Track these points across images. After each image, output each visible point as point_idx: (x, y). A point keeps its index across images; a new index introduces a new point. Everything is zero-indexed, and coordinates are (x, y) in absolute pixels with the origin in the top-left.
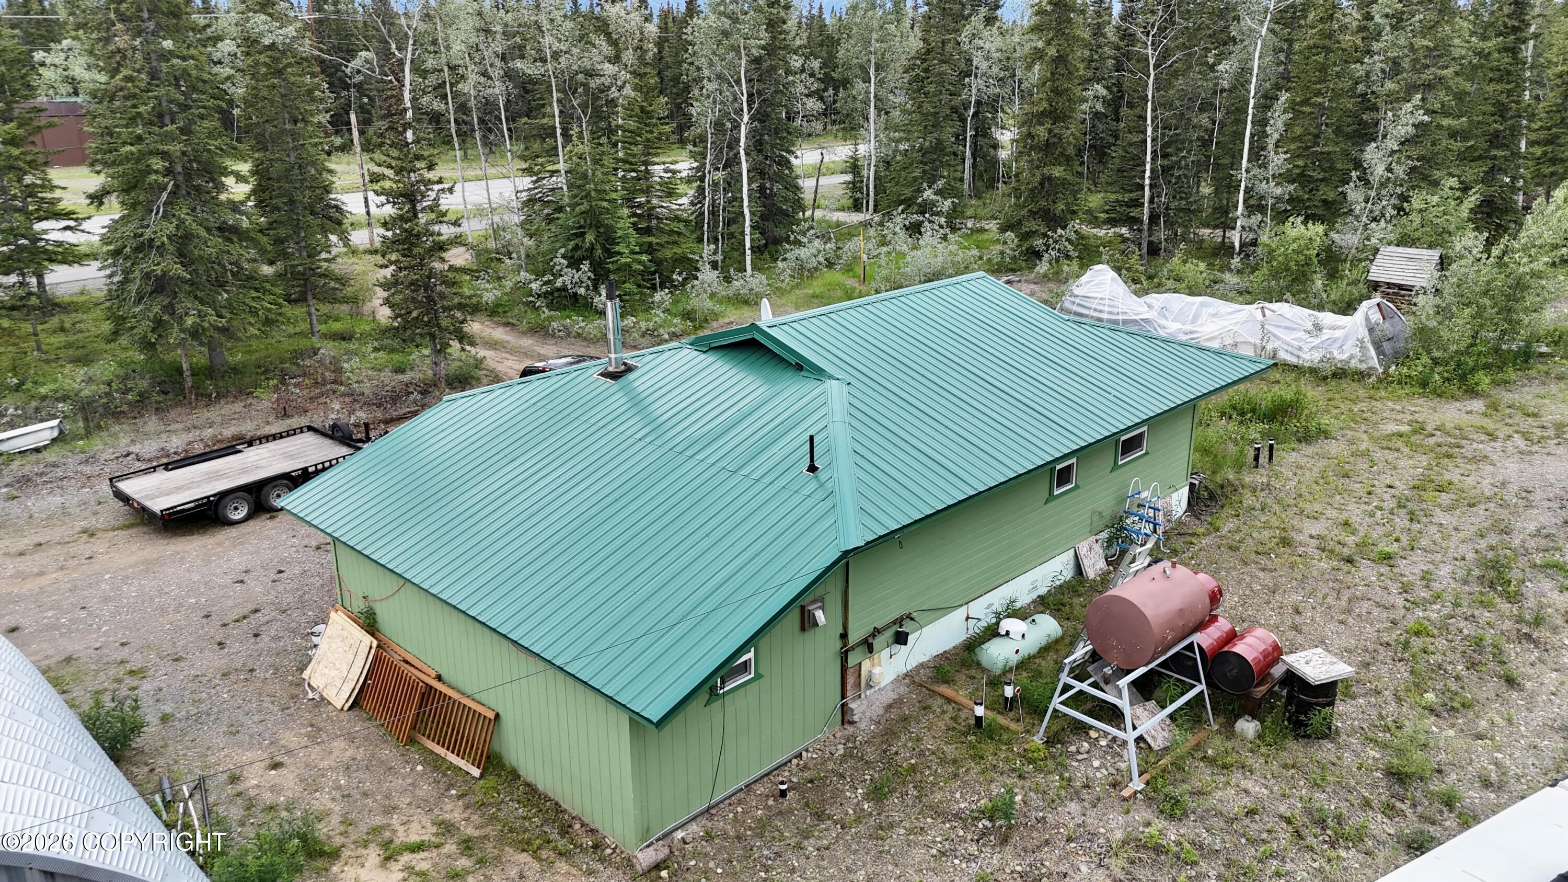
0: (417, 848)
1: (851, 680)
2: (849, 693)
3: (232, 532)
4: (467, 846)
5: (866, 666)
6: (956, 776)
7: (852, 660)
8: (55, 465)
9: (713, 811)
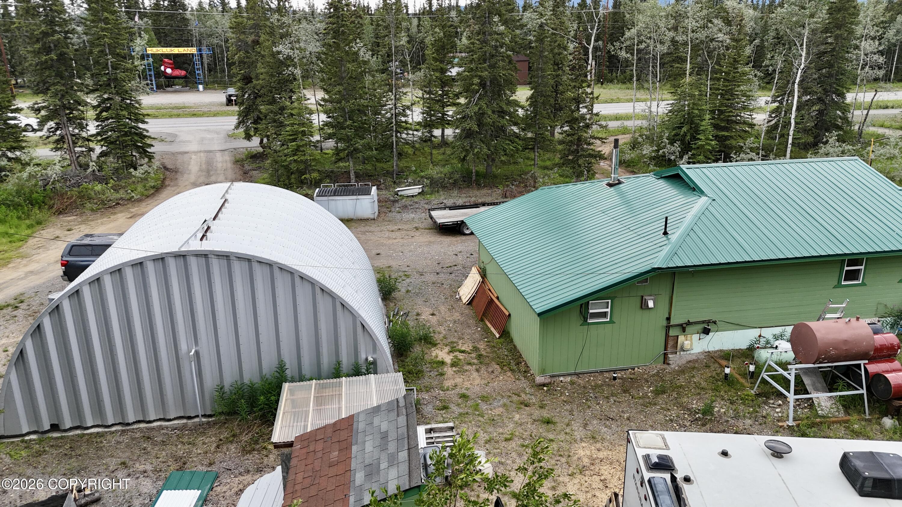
0: (463, 352)
1: (671, 343)
2: (669, 350)
3: (464, 238)
4: (480, 356)
5: (681, 339)
6: (699, 394)
7: (672, 333)
8: (416, 203)
9: (581, 376)
